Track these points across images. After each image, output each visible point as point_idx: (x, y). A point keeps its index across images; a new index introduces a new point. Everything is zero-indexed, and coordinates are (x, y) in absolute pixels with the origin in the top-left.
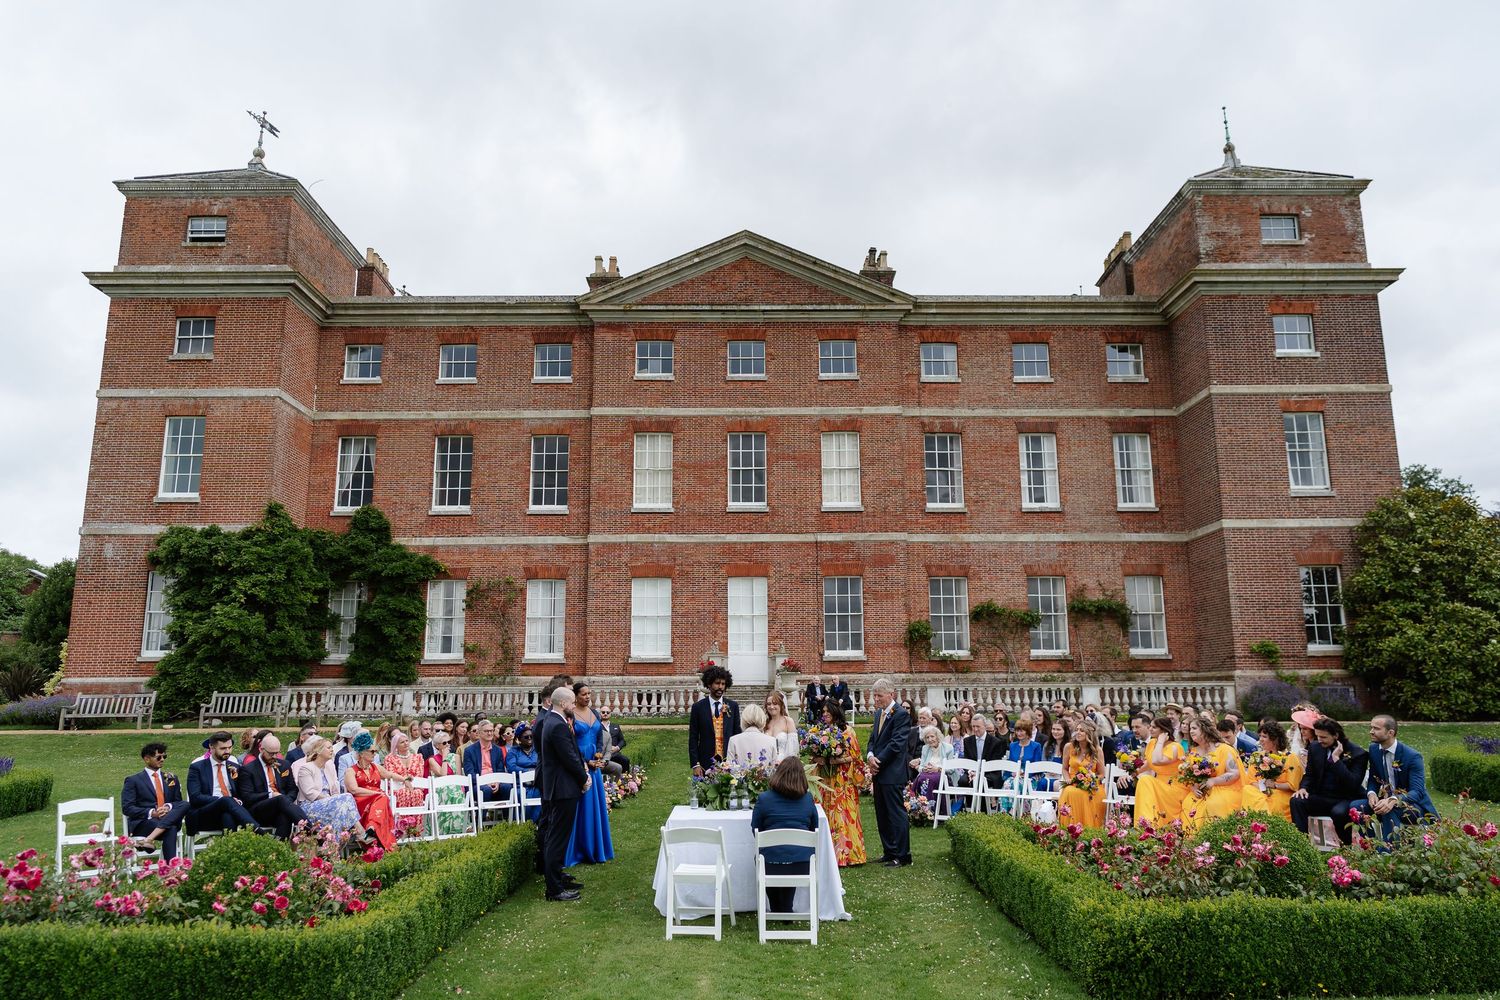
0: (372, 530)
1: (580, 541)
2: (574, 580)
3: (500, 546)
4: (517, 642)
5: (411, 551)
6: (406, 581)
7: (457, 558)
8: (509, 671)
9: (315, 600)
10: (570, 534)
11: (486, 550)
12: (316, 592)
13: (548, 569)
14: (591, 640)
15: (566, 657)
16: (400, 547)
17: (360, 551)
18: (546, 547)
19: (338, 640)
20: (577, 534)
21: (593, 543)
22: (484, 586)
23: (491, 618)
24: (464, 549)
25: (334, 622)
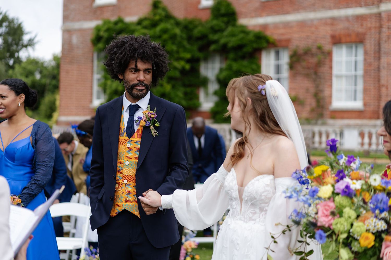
0: (224, 15)
1: (374, 10)
2: (370, 43)
3: (312, 20)
4: (326, 93)
5: (251, 28)
6: (245, 50)
7: (282, 31)
8: (321, 116)
9: (188, 67)
10: (366, 5)
11: (302, 24)
12: (188, 61)
13: (349, 35)
14: (384, 90)
15: (365, 105)
16: (242, 26)
17: (214, 30)
18: (347, 18)
19: (207, 94)
20: (373, 4)
21: (385, 11)
22: (301, 51)
23: (307, 76)
24: (287, 25)
25: (204, 82)
